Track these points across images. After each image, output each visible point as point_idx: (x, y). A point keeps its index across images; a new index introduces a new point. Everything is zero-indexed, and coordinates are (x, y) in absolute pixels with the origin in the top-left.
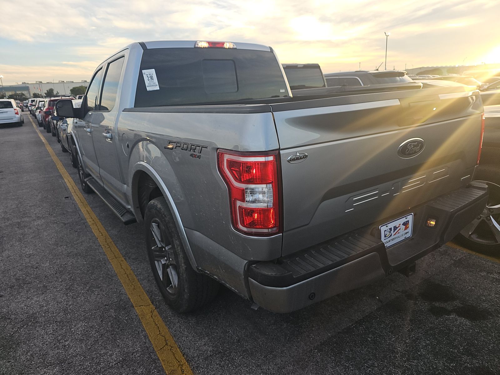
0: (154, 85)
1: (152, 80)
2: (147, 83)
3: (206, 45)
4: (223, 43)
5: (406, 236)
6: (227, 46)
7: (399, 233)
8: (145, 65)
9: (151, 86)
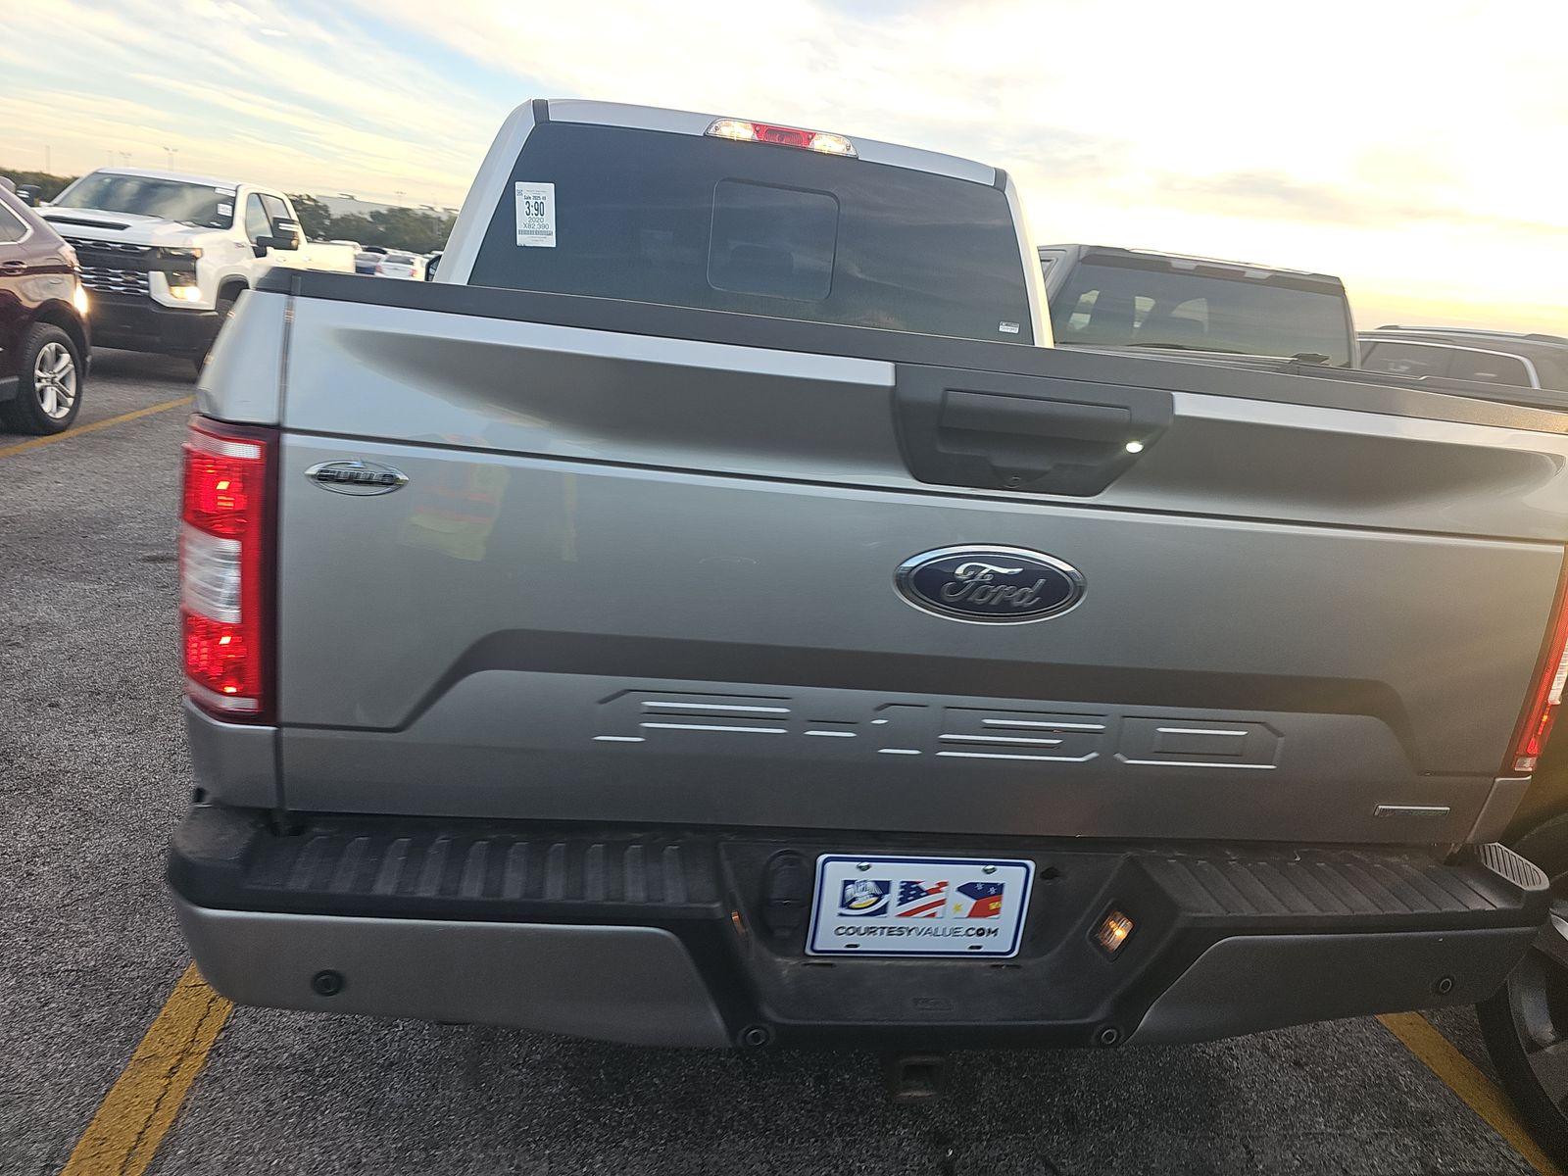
0: (541, 233)
1: (539, 216)
2: (522, 221)
3: (746, 134)
4: (810, 135)
5: (976, 941)
6: (819, 145)
7: (933, 915)
8: (527, 168)
9: (531, 233)
